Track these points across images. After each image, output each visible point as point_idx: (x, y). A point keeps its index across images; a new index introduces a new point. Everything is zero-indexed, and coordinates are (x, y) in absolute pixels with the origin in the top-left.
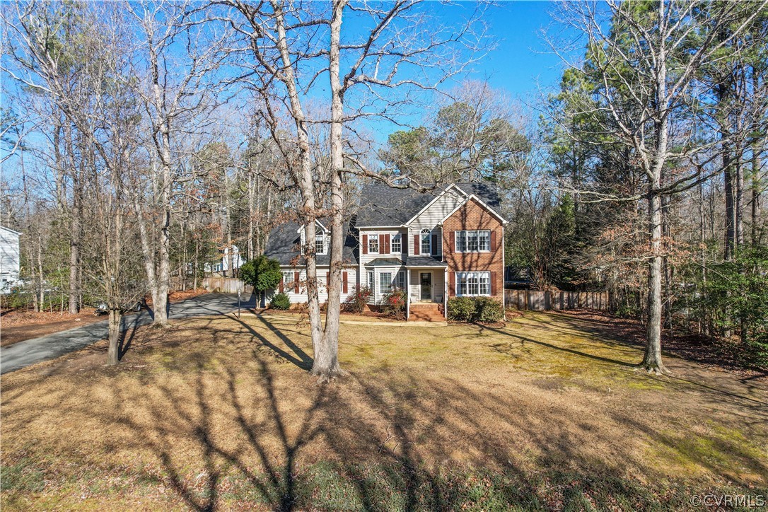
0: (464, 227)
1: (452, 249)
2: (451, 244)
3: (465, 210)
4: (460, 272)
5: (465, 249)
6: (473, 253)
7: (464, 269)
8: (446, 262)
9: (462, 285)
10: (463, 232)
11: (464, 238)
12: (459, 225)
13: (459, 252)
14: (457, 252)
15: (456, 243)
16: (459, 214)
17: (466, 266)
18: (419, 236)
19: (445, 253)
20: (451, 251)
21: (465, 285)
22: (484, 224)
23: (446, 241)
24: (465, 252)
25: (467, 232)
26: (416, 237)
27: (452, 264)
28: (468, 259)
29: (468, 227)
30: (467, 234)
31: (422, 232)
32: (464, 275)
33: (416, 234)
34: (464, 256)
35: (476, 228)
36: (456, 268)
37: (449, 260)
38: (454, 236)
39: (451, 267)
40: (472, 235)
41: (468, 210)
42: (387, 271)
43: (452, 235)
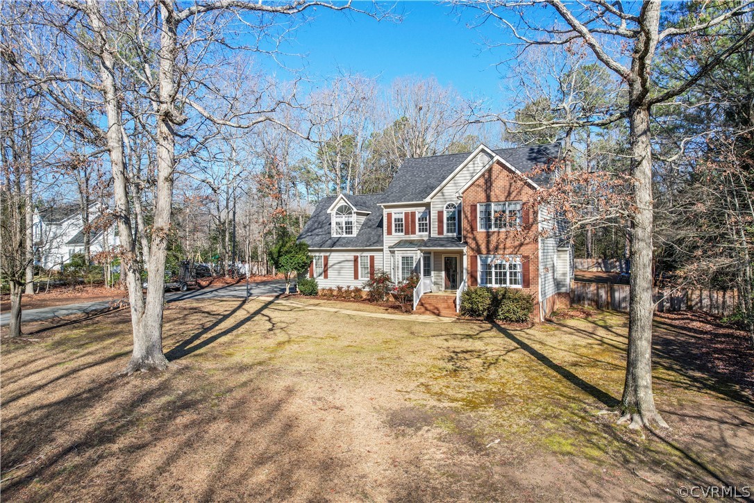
0: (488, 198)
1: (474, 227)
2: (472, 220)
3: (490, 176)
4: (484, 256)
5: (490, 227)
6: (499, 232)
7: (488, 252)
8: (466, 243)
9: (487, 273)
10: (488, 206)
11: (489, 214)
12: (482, 196)
13: (484, 230)
14: (480, 230)
15: (478, 219)
16: (482, 181)
17: (491, 247)
18: (442, 212)
19: (465, 233)
20: (473, 229)
21: (490, 273)
22: (514, 194)
23: (466, 217)
24: (490, 230)
25: (493, 204)
26: (440, 214)
27: (474, 245)
28: (494, 239)
29: (493, 198)
30: (493, 207)
31: (447, 208)
32: (489, 260)
33: (440, 209)
34: (488, 235)
35: (504, 199)
36: (479, 251)
37: (470, 241)
38: (476, 210)
39: (472, 249)
40: (499, 208)
41: (494, 177)
42: (409, 254)
43: (474, 208)
